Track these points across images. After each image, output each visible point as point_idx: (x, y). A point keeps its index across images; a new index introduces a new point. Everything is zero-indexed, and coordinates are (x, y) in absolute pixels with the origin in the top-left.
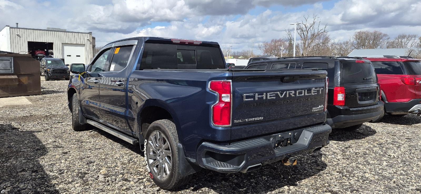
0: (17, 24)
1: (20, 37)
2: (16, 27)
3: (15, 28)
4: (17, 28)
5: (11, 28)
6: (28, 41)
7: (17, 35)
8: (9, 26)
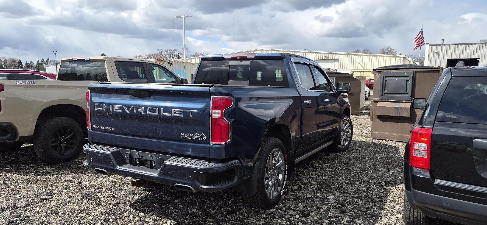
0: (443, 40)
1: (439, 55)
2: (441, 43)
3: (439, 45)
4: (443, 44)
5: (430, 45)
6: (448, 58)
7: (435, 53)
8: (428, 44)
